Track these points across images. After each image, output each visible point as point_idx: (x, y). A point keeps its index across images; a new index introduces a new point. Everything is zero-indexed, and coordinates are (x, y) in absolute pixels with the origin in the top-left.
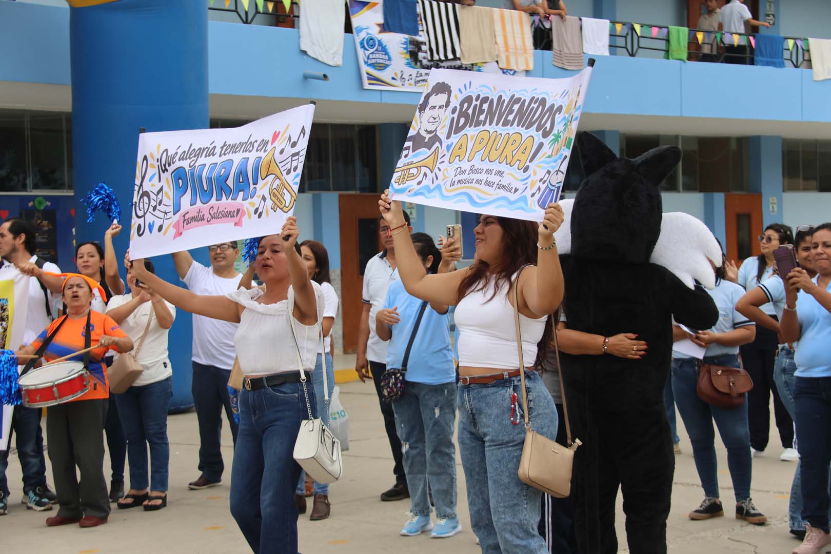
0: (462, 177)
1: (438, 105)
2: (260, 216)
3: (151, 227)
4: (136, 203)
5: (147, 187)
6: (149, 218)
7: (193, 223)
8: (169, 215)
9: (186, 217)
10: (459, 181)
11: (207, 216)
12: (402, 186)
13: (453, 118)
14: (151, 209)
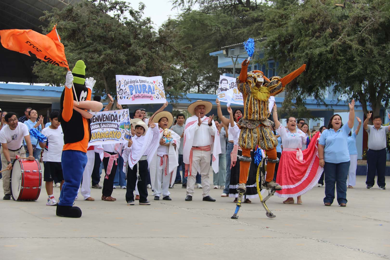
0: (238, 97)
1: (225, 83)
2: (158, 98)
3: (124, 97)
4: (118, 91)
5: (121, 88)
6: (123, 95)
7: (137, 98)
8: (129, 95)
9: (135, 96)
10: (238, 98)
11: (141, 96)
12: (222, 98)
13: (230, 86)
14: (124, 93)
